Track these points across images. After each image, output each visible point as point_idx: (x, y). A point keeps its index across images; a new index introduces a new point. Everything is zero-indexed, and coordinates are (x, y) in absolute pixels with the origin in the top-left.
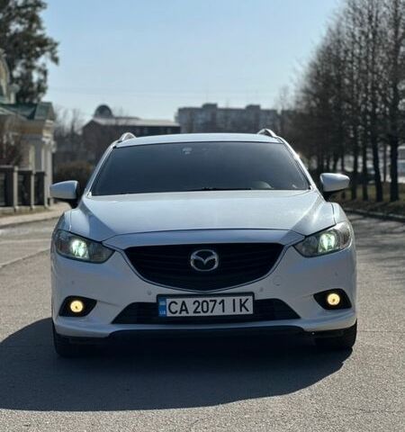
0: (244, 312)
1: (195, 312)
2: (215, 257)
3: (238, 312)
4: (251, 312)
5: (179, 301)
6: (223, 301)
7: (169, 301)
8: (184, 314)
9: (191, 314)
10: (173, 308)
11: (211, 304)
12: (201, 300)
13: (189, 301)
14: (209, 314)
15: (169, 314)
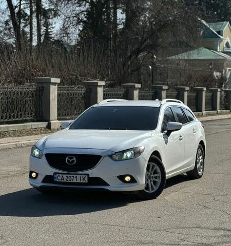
0: (84, 182)
1: (67, 180)
2: (75, 159)
3: (82, 182)
4: (87, 182)
5: (61, 175)
6: (76, 177)
7: (57, 175)
8: (63, 181)
9: (65, 181)
10: (59, 178)
11: (72, 178)
12: (68, 175)
13: (64, 176)
14: (71, 181)
15: (58, 181)
